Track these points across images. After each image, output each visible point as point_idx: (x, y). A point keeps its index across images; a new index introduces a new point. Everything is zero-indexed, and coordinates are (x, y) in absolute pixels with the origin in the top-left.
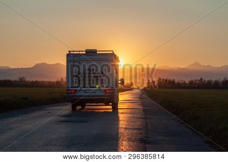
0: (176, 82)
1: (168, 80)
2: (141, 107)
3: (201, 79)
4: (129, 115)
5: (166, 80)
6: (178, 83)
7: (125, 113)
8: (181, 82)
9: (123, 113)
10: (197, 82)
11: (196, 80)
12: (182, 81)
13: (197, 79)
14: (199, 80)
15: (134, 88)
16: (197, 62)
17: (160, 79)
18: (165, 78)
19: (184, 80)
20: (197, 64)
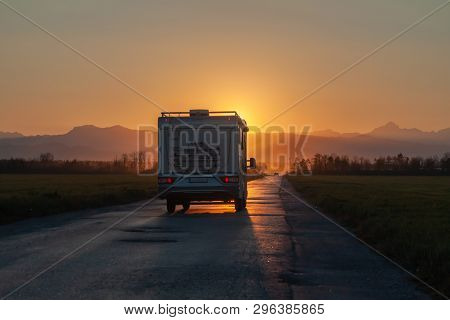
0: (350, 162)
1: (334, 158)
2: (280, 212)
3: (400, 156)
5: (330, 158)
6: (355, 165)
8: (360, 162)
10: (392, 161)
11: (389, 158)
12: (362, 159)
13: (392, 156)
14: (395, 158)
16: (391, 123)
17: (318, 156)
18: (329, 155)
19: (366, 158)
20: (391, 125)
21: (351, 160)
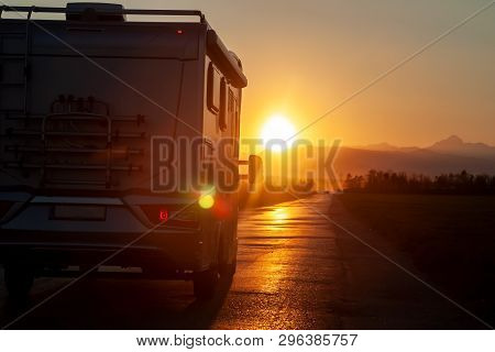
0: (408, 179)
1: (390, 175)
2: (331, 234)
3: (464, 173)
4: (304, 252)
5: (386, 175)
6: (413, 182)
7: (298, 247)
8: (419, 179)
9: (293, 247)
10: (455, 179)
11: (451, 175)
12: (421, 176)
13: (454, 173)
14: (457, 176)
15: (315, 193)
16: (454, 136)
17: (372, 172)
18: (385, 171)
19: (425, 174)
20: (454, 139)
21: (409, 177)
